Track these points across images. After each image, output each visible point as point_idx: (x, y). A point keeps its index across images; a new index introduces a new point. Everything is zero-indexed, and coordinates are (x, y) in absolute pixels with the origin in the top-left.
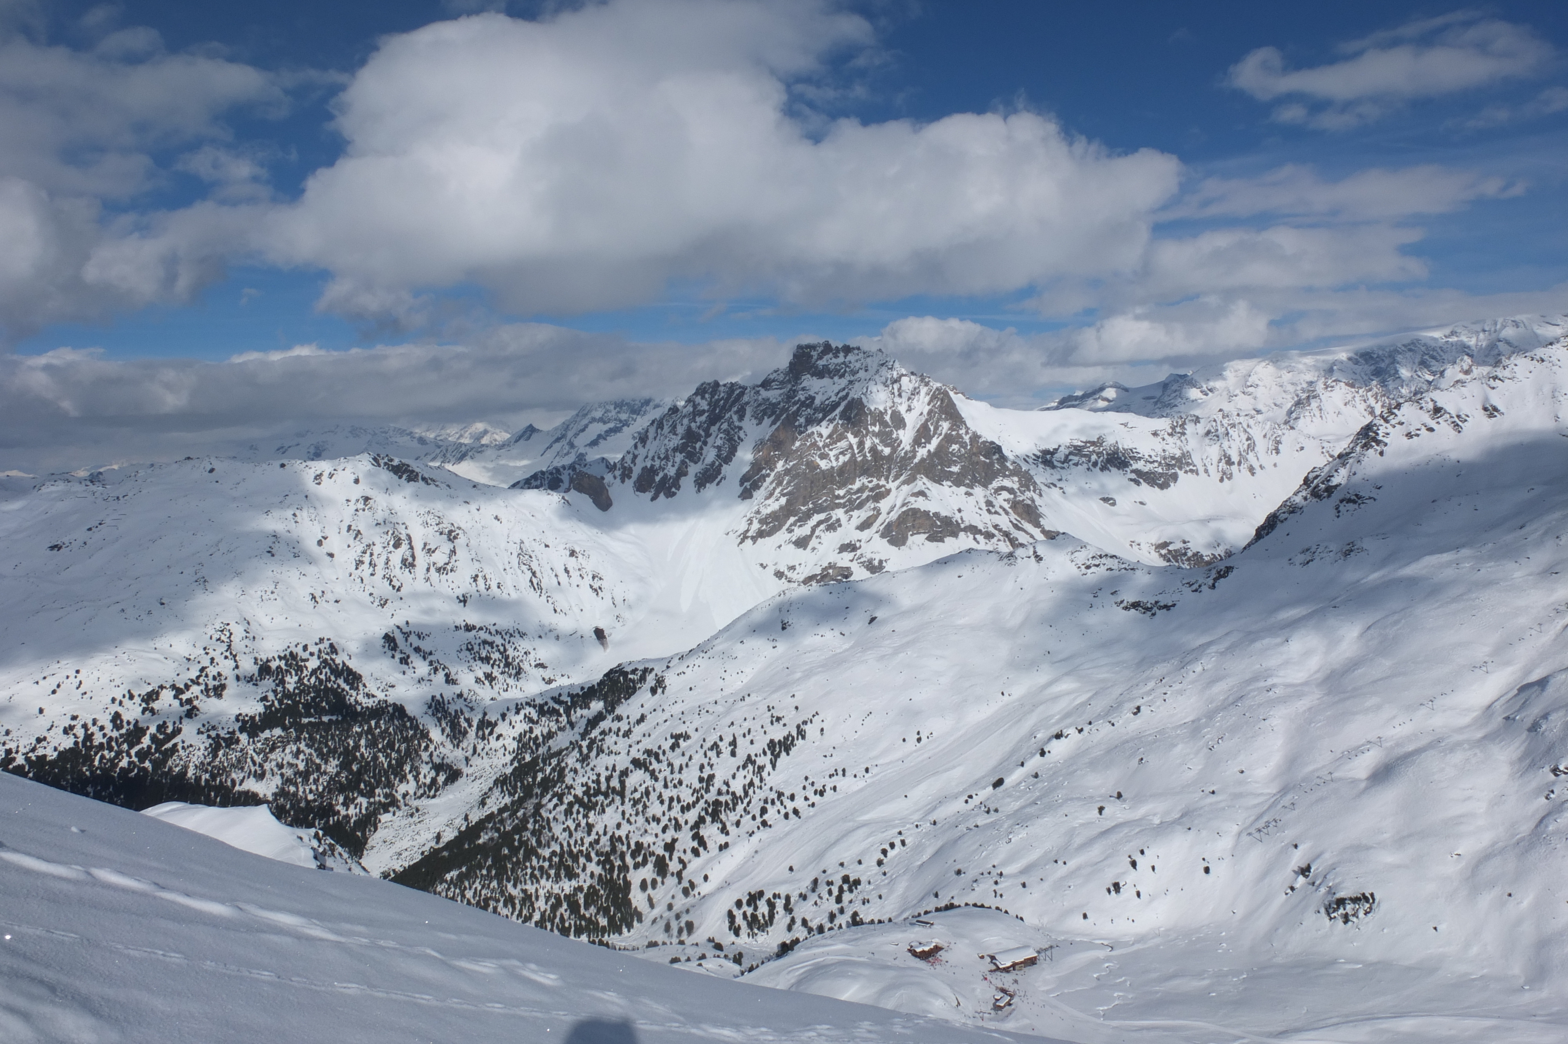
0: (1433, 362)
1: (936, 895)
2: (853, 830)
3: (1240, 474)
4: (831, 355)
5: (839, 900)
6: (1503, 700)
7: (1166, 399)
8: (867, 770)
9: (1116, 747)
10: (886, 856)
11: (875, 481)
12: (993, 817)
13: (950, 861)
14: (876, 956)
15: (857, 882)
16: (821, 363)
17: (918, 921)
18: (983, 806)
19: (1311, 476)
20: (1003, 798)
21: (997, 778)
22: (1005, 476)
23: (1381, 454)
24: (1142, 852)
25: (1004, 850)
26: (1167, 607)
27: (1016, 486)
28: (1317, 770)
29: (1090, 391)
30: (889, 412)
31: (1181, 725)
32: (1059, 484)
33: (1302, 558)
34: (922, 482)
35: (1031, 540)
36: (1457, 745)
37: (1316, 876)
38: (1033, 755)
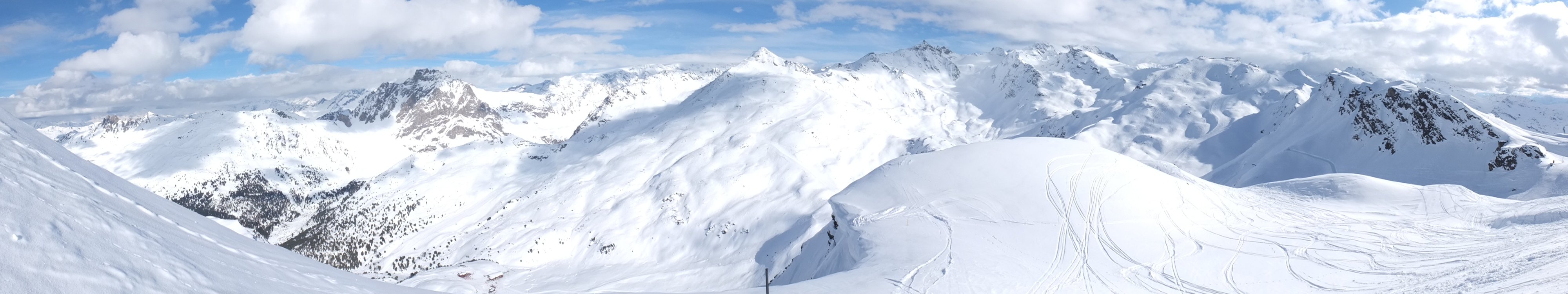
0: (627, 77)
1: (468, 256)
2: (438, 236)
3: (568, 113)
4: (428, 73)
5: (433, 259)
6: (649, 180)
7: (544, 88)
8: (442, 216)
9: (530, 205)
10: (449, 244)
11: (444, 117)
12: (487, 230)
13: (473, 246)
14: (446, 277)
15: (438, 253)
16: (425, 76)
17: (461, 265)
18: (484, 226)
19: (591, 114)
20: (491, 223)
21: (489, 217)
22: (490, 114)
23: (612, 106)
24: (540, 239)
25: (491, 241)
26: (545, 158)
27: (494, 118)
28: (596, 208)
29: (518, 85)
30: (449, 93)
31: (551, 197)
32: (509, 117)
33: (589, 140)
34: (461, 117)
35: (499, 136)
36: (637, 195)
37: (597, 240)
38: (501, 209)
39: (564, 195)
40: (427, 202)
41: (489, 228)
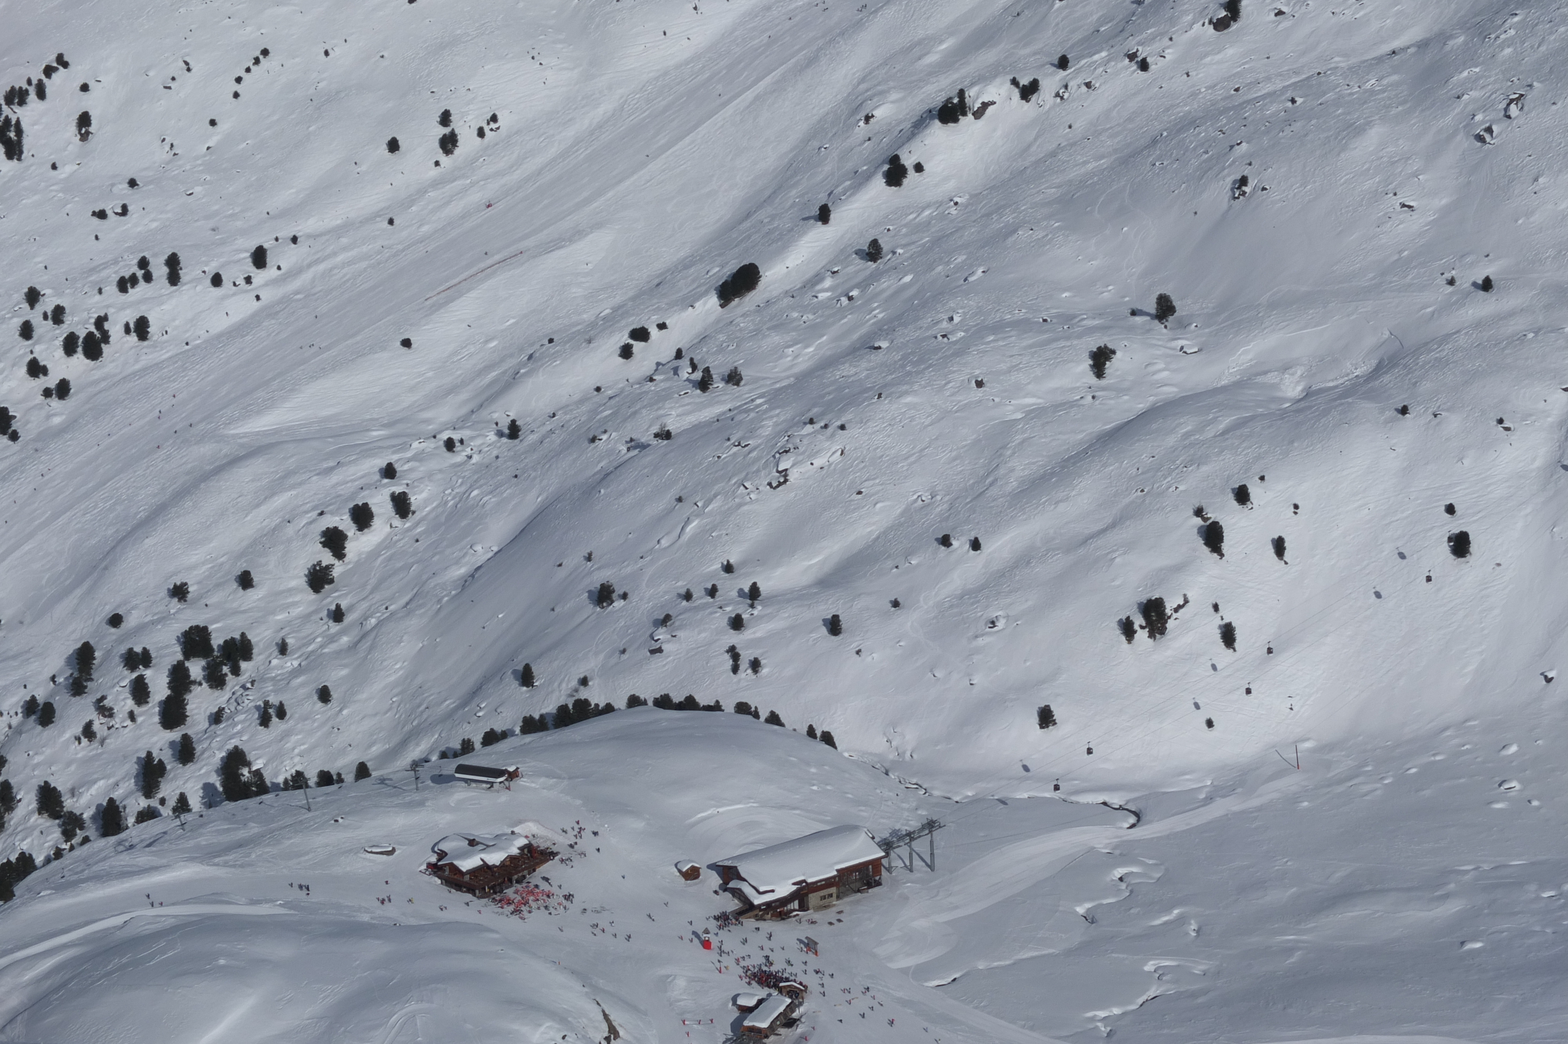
1: (526, 677)
2: (219, 470)
9: (1154, 142)
10: (339, 554)
12: (722, 401)
14: (316, 897)
17: (461, 769)
18: (685, 363)
20: (757, 333)
21: (733, 267)
24: (1242, 495)
25: (761, 510)
31: (1380, 60)
39: (1509, 42)
40: (84, 120)
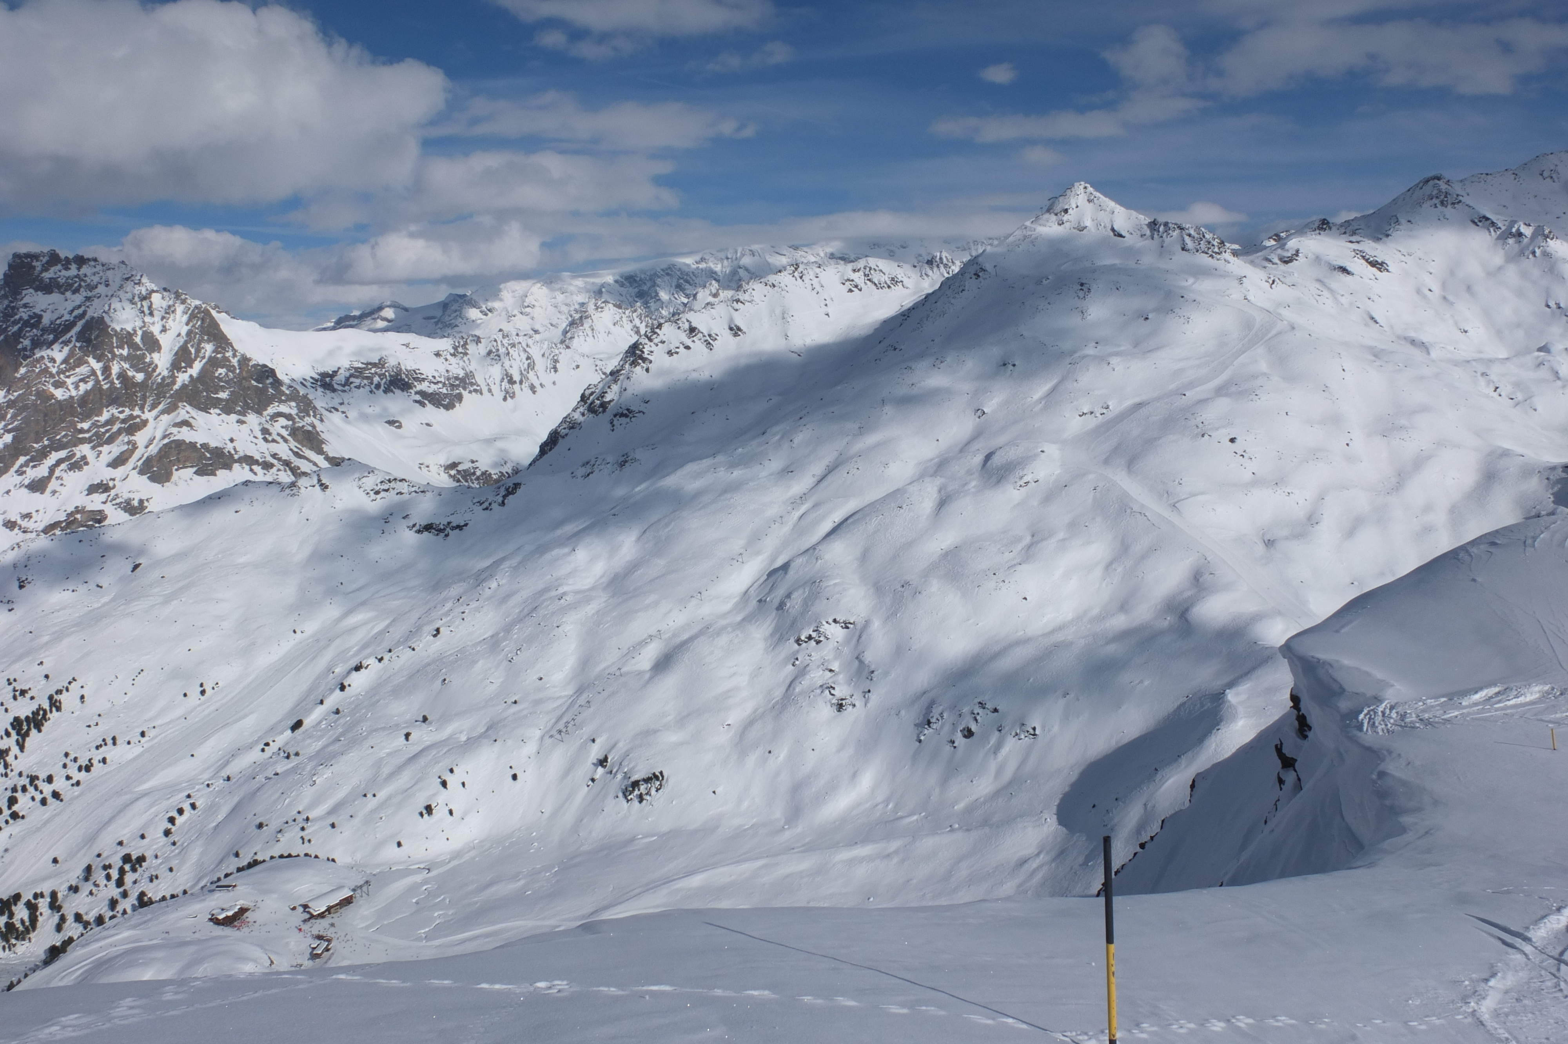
0: (687, 286)
1: (237, 855)
2: (133, 802)
3: (522, 393)
4: (59, 267)
5: (120, 883)
6: (756, 586)
7: (447, 318)
8: (143, 734)
9: (418, 671)
10: (174, 824)
11: (127, 411)
12: (294, 761)
13: (250, 816)
14: (171, 935)
15: (141, 859)
16: (46, 275)
17: (218, 887)
18: (281, 751)
19: (588, 392)
20: (303, 740)
21: (295, 721)
22: (281, 401)
23: (647, 370)
24: (452, 771)
25: (308, 793)
26: (459, 527)
27: (294, 412)
28: (608, 667)
29: (368, 310)
30: (140, 333)
31: (480, 642)
32: (341, 408)
33: (582, 471)
34: (185, 411)
35: (315, 468)
36: (724, 628)
37: (613, 765)
38: (332, 691)
39: (515, 634)
40: (82, 697)
41: (297, 754)
